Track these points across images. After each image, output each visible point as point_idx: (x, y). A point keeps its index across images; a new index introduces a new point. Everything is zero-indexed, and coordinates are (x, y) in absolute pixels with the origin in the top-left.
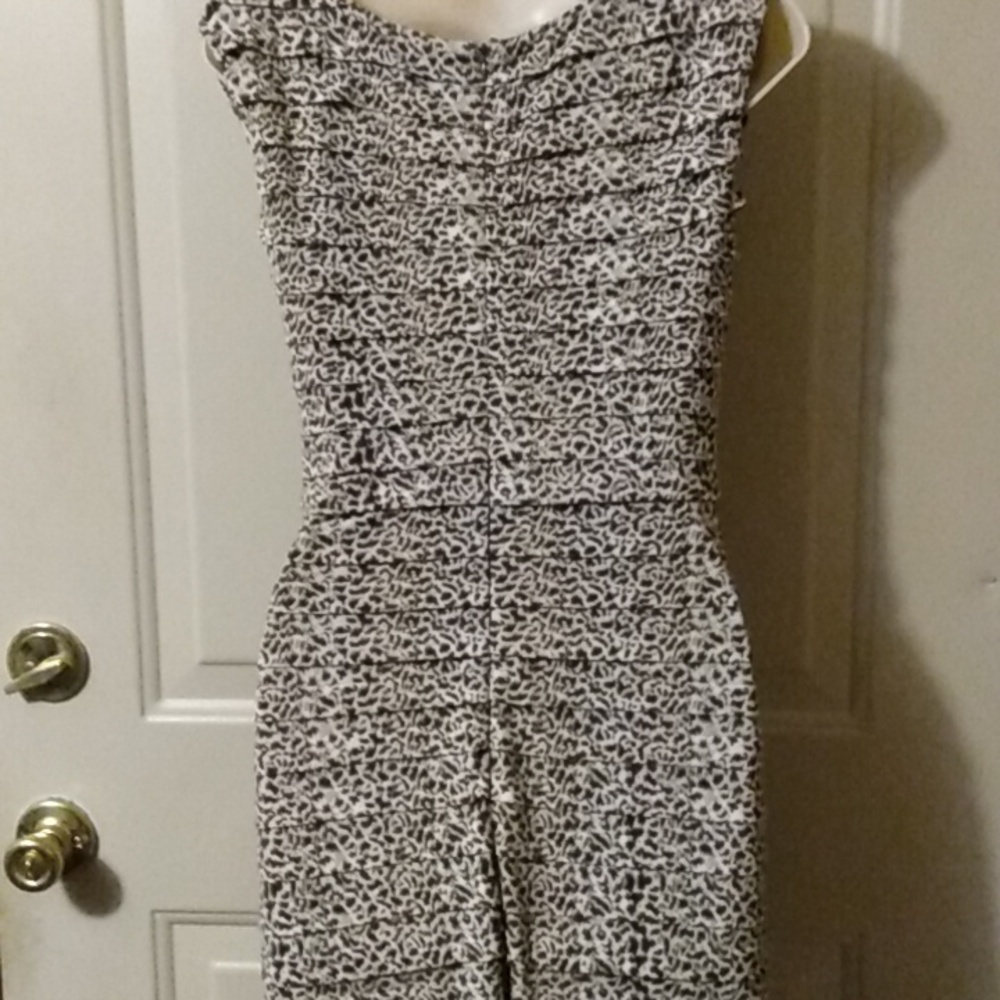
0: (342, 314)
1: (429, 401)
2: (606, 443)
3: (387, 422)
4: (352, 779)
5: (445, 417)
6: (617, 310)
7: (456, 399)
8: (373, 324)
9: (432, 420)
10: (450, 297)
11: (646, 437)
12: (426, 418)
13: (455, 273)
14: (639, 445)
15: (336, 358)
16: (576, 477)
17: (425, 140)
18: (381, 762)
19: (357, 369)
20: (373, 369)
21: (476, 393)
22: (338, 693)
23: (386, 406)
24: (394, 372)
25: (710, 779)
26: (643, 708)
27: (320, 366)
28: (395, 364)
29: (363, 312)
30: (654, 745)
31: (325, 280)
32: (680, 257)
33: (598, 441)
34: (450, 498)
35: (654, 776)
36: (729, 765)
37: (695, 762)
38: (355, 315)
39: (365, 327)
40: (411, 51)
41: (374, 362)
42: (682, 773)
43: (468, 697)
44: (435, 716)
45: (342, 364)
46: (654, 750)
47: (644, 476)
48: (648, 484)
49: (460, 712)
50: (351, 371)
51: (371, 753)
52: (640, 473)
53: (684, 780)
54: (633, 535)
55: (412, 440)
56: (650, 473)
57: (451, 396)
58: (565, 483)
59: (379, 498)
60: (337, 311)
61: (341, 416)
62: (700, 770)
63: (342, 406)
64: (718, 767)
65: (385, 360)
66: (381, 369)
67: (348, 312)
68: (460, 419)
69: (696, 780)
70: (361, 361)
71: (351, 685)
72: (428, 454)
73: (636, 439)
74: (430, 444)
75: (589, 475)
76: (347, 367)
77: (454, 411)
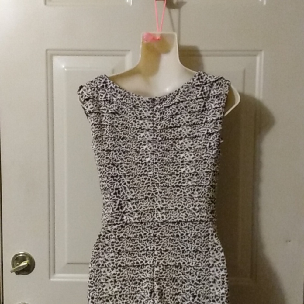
0: (114, 169)
1: (138, 193)
2: (186, 205)
3: (126, 198)
4: (115, 300)
5: (142, 197)
6: (189, 169)
7: (145, 192)
8: (123, 172)
9: (139, 198)
10: (144, 165)
11: (197, 203)
12: (137, 198)
13: (145, 158)
14: (195, 206)
15: (113, 181)
16: (178, 214)
17: (138, 123)
18: (123, 295)
19: (118, 184)
20: (123, 184)
21: (151, 191)
22: (112, 275)
23: (126, 194)
24: (128, 185)
25: (215, 300)
26: (197, 280)
27: (108, 183)
28: (129, 183)
29: (120, 169)
30: (200, 290)
31: (110, 160)
32: (206, 155)
33: (184, 204)
34: (144, 220)
35: (200, 299)
36: (221, 296)
37: (211, 295)
38: (118, 169)
39: (121, 172)
40: (134, 100)
41: (123, 182)
42: (207, 298)
43: (148, 276)
44: (139, 281)
45: (114, 183)
46: (200, 291)
47: (197, 214)
48: (198, 216)
49: (146, 280)
50: (117, 184)
51: (120, 292)
52: (196, 214)
53: (208, 300)
54: (194, 231)
55: (133, 203)
56: (198, 214)
57: (144, 192)
58: (175, 216)
59: (124, 220)
60: (113, 168)
61: (114, 197)
62: (213, 297)
63: (114, 194)
64: (218, 296)
65: (126, 182)
66: (125, 184)
67: (116, 168)
68: (146, 198)
69: (211, 300)
70: (119, 182)
71: (115, 273)
72: (138, 207)
73: (194, 204)
74: (138, 205)
75: (182, 214)
76: (116, 184)
77: (145, 196)
